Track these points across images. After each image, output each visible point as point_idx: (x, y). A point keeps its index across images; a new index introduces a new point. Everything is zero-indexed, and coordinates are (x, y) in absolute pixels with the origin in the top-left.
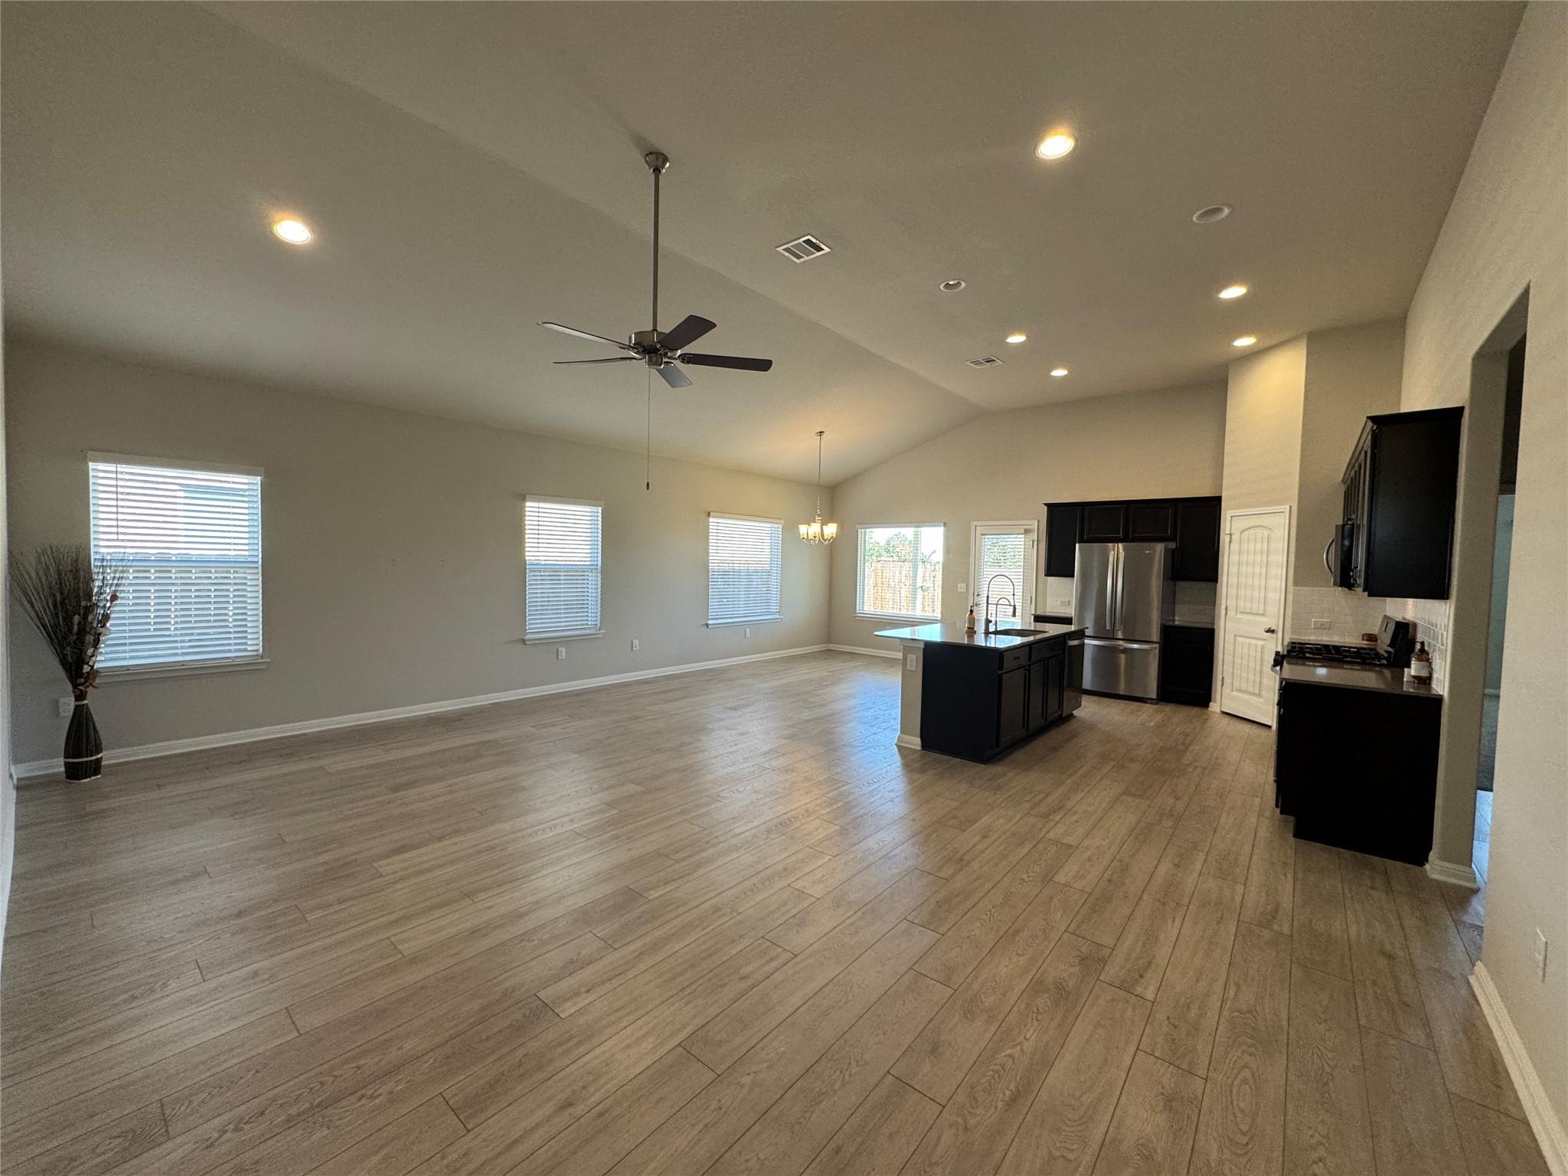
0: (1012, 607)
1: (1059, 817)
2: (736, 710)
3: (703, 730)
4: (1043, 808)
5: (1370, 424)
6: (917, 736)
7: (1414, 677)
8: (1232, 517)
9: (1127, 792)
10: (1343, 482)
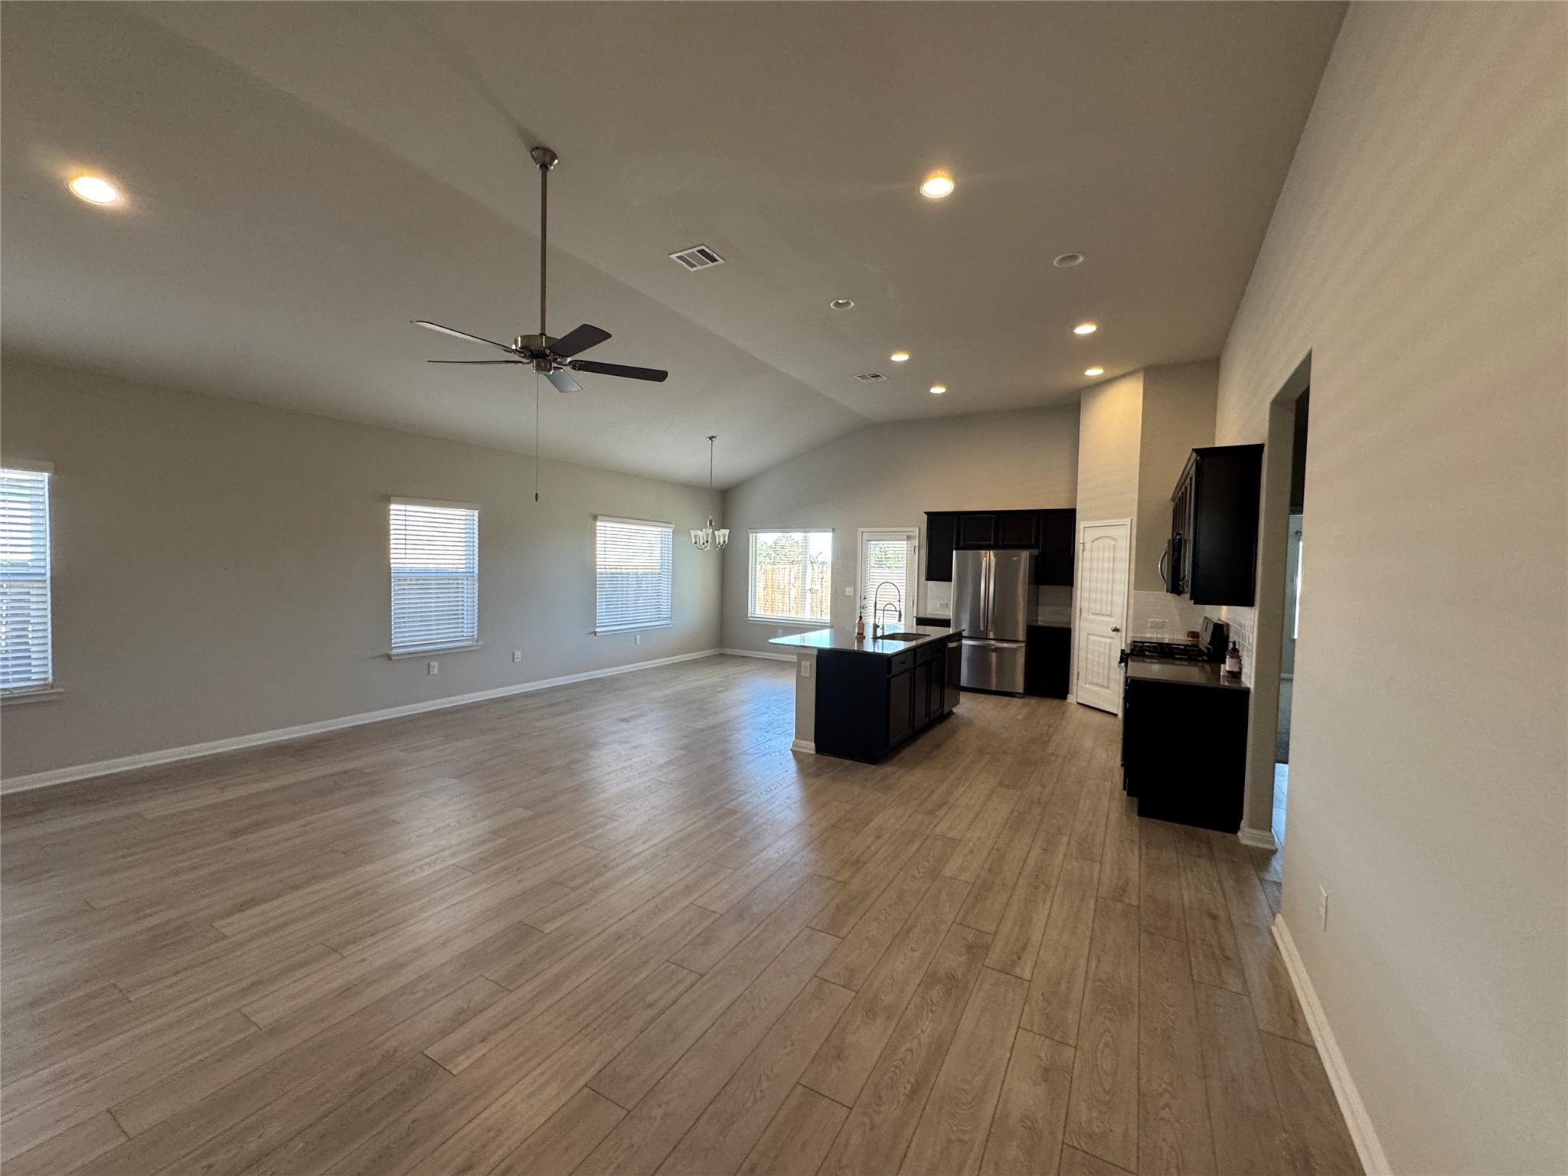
0: (898, 613)
1: (945, 811)
2: (628, 721)
3: (593, 745)
4: (928, 805)
5: (1194, 455)
6: (811, 741)
7: (1228, 672)
8: (1085, 527)
9: (1001, 784)
10: (1173, 500)
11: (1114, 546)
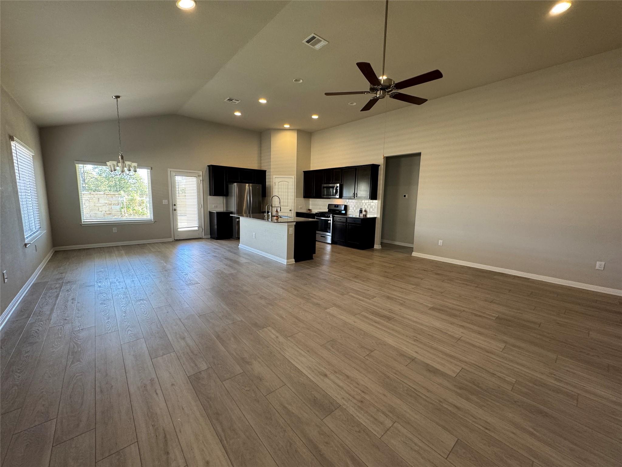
10: (304, 172)
11: (288, 184)
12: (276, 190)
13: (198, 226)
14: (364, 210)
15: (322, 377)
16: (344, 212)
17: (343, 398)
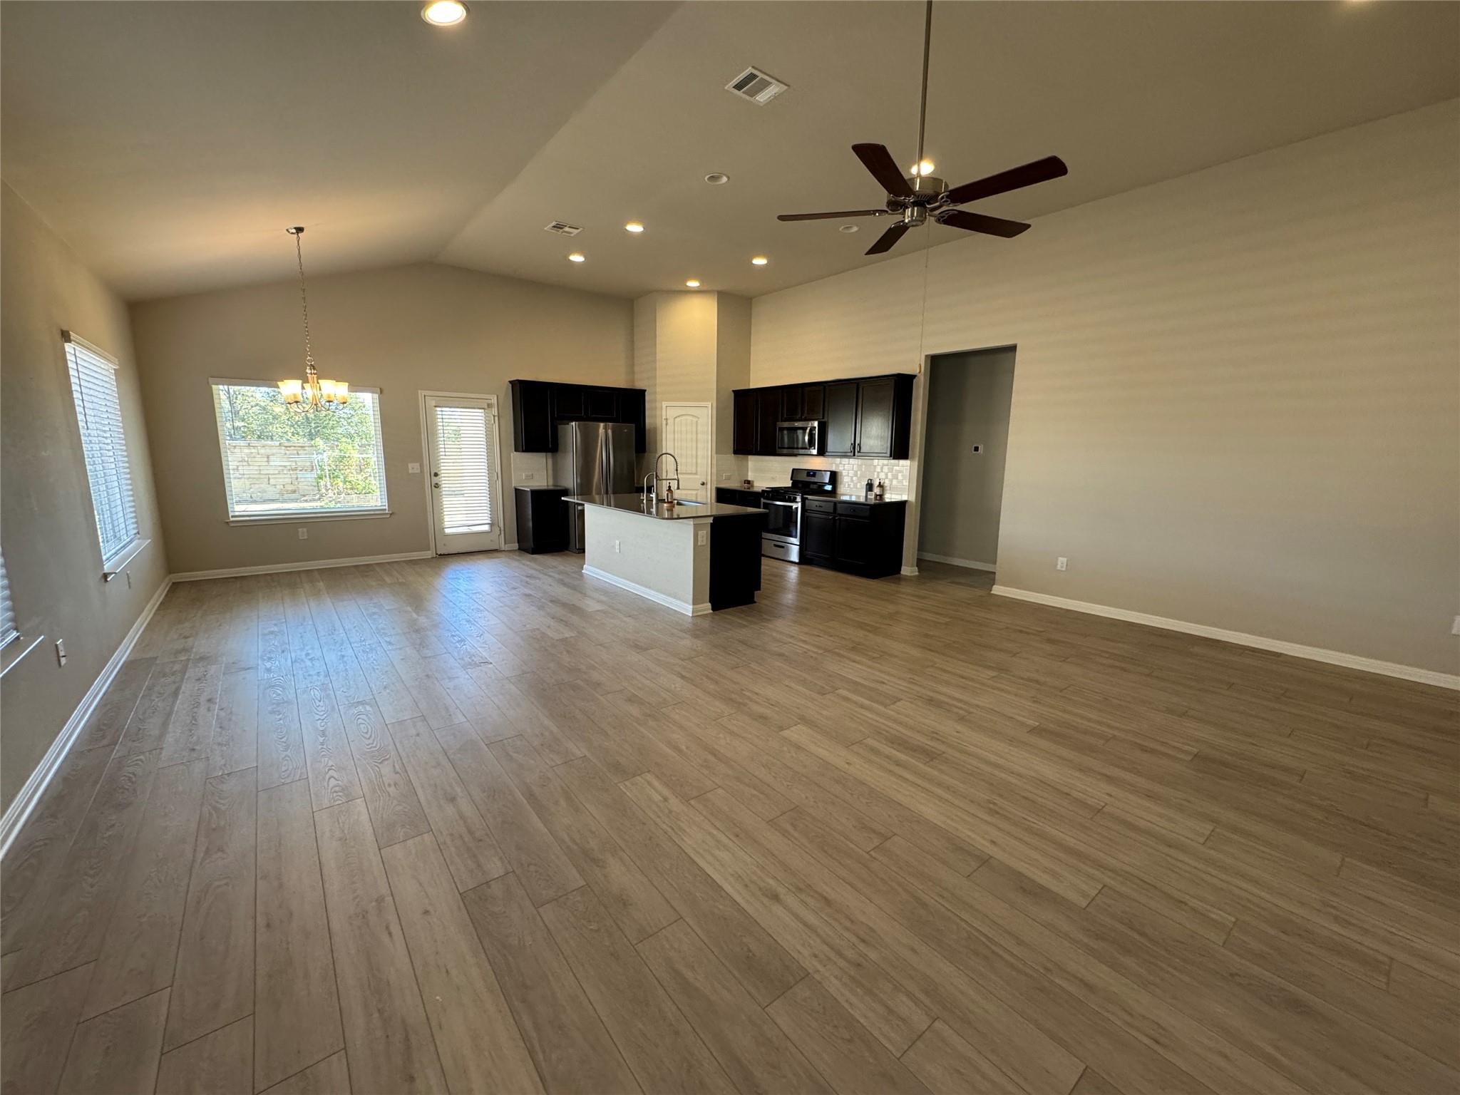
8: (666, 407)
10: (733, 391)
11: (697, 422)
12: (670, 436)
13: (490, 522)
14: (876, 483)
15: (765, 900)
16: (829, 488)
17: (816, 956)
